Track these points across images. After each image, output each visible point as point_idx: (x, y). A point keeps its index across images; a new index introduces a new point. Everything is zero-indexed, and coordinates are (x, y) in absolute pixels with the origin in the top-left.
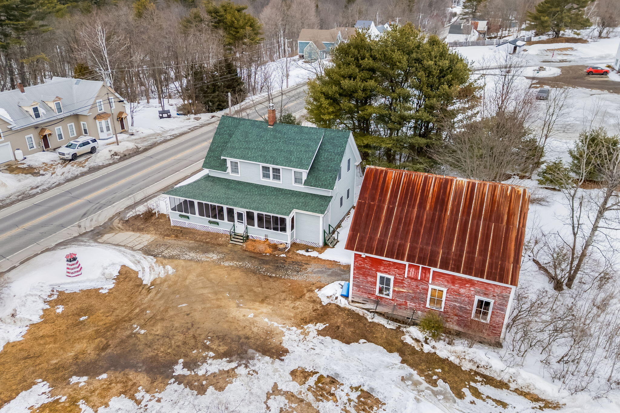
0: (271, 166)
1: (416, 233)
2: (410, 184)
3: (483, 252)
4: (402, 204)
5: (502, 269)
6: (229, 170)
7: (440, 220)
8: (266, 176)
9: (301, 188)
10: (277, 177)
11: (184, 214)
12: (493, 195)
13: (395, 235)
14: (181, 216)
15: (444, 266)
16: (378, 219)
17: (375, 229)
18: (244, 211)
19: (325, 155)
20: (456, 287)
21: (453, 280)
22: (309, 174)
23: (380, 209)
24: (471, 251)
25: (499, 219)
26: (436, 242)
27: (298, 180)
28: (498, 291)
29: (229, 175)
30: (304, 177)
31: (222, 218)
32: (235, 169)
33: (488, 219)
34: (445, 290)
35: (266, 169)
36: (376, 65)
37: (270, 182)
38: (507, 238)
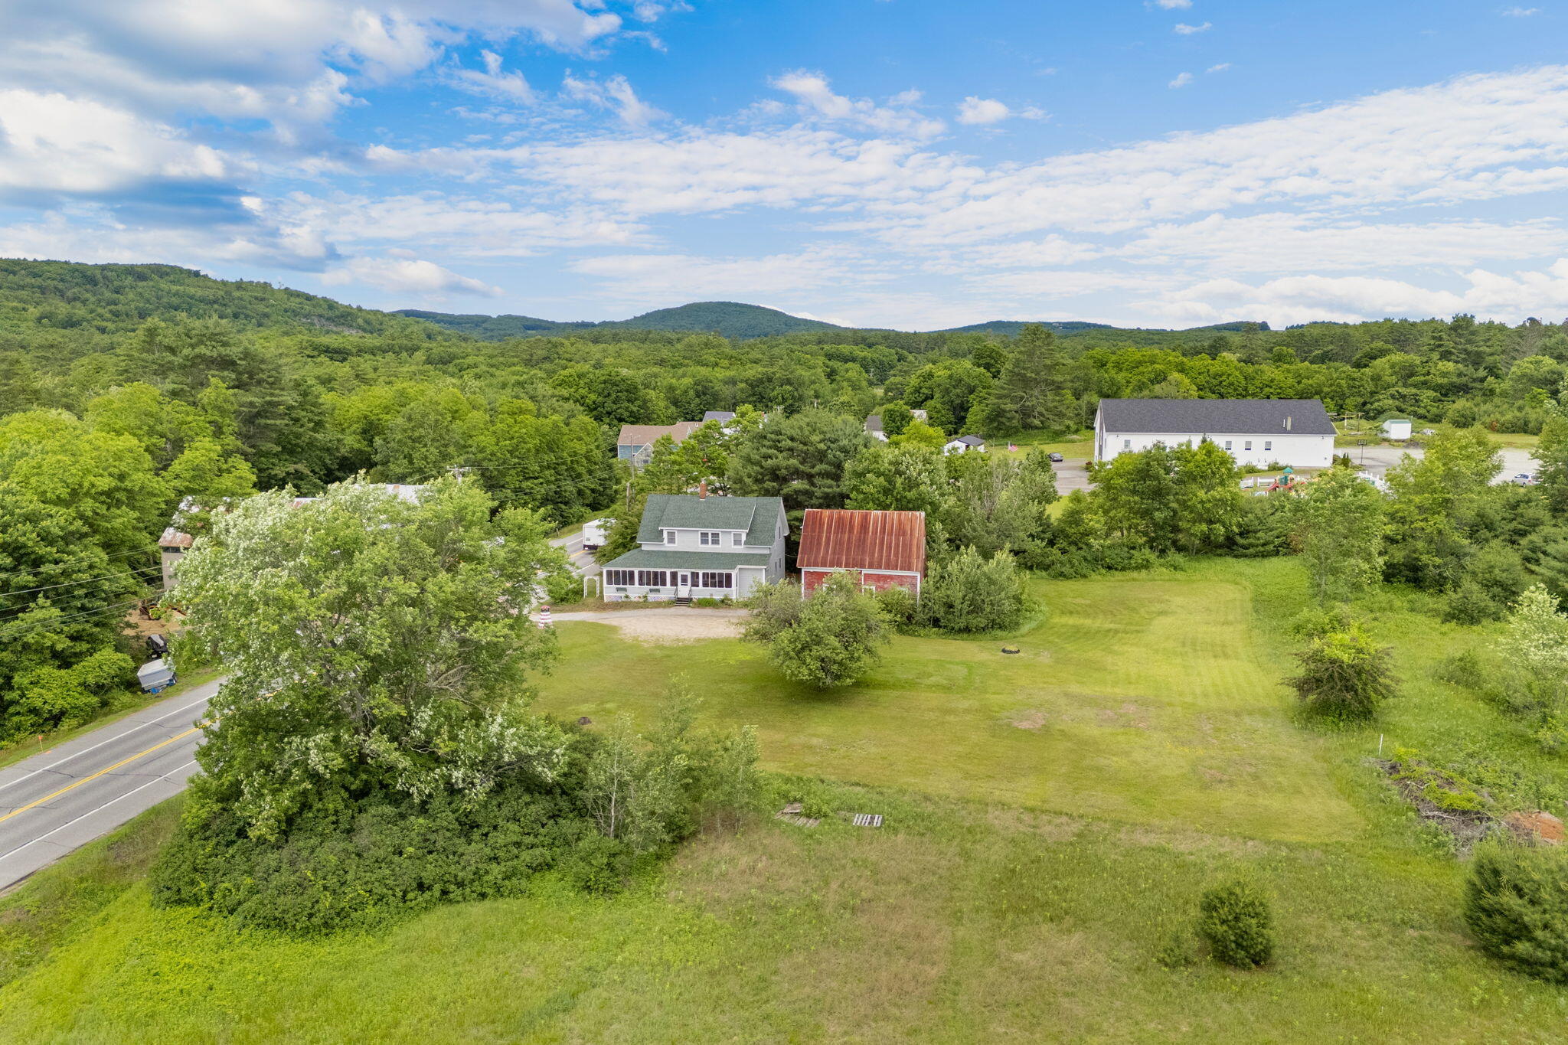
0: (710, 531)
1: (849, 549)
2: (840, 519)
3: (897, 554)
4: (836, 533)
5: (910, 563)
6: (666, 541)
7: (865, 540)
8: (704, 541)
9: (741, 549)
10: (716, 542)
11: (621, 586)
12: (900, 520)
13: (834, 553)
14: (618, 589)
15: (871, 566)
16: (819, 543)
17: (818, 549)
18: (688, 573)
19: (760, 519)
20: (881, 584)
21: (879, 578)
22: (747, 534)
23: (820, 538)
24: (889, 555)
25: (904, 534)
26: (864, 552)
27: (737, 542)
28: (909, 580)
29: (667, 546)
30: (744, 538)
31: (664, 584)
32: (672, 540)
33: (898, 535)
34: (873, 588)
35: (704, 535)
36: (795, 444)
37: (710, 548)
38: (911, 545)
